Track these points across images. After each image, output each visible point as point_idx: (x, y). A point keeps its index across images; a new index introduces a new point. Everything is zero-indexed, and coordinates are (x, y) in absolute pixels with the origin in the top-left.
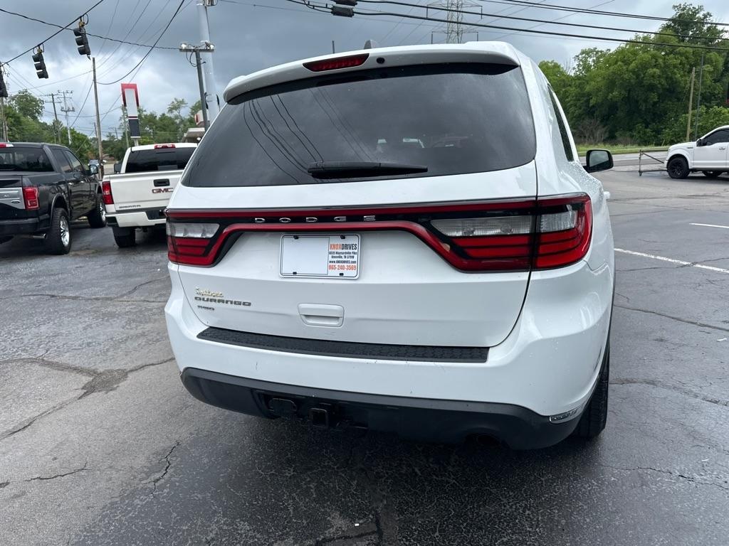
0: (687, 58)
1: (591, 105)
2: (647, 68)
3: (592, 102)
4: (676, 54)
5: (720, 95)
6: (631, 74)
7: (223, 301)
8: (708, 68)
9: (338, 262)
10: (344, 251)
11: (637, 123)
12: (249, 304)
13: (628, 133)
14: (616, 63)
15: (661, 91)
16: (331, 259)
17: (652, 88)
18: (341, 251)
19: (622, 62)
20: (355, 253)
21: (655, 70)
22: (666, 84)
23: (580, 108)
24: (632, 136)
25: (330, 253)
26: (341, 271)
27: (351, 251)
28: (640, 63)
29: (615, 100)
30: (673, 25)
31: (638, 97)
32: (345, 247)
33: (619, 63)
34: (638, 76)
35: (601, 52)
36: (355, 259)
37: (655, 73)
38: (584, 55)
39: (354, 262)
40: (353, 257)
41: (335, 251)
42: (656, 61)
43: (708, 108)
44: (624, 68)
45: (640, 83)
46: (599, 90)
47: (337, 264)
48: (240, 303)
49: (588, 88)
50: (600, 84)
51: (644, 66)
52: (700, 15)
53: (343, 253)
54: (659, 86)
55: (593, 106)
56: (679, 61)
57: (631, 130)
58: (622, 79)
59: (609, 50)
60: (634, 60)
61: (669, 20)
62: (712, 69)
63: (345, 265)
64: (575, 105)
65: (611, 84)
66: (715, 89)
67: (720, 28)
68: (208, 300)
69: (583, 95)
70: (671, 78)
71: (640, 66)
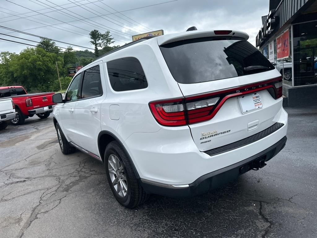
0: (51, 58)
1: (14, 77)
2: (36, 62)
3: (15, 75)
4: (46, 56)
5: (66, 73)
6: (30, 63)
7: (217, 134)
8: (59, 62)
9: (257, 103)
10: (257, 99)
11: (38, 84)
12: (230, 131)
13: (36, 88)
14: (22, 58)
15: (44, 71)
16: (255, 103)
17: (40, 70)
18: (256, 99)
19: (25, 58)
20: (260, 99)
21: (39, 62)
22: (46, 68)
23: (9, 78)
24: (38, 89)
25: (254, 100)
26: (259, 106)
27: (258, 98)
28: (33, 59)
29: (26, 74)
30: (41, 45)
31: (35, 73)
32: (257, 97)
33: (24, 59)
34: (33, 65)
35: (11, 53)
36: (260, 101)
37: (40, 63)
38: (3, 54)
39: (260, 102)
40: (259, 100)
41: (255, 99)
42: (39, 59)
43: (64, 77)
44: (27, 61)
45: (35, 67)
46: (17, 70)
47: (257, 104)
48: (225, 132)
49: (11, 69)
50: (16, 68)
51: (35, 61)
52: (51, 42)
53: (257, 100)
54: (43, 69)
55: (16, 77)
56: (48, 60)
57: (36, 87)
58: (27, 65)
59: (15, 53)
60: (30, 58)
61: (40, 43)
62: (61, 63)
63: (259, 103)
64: (6, 77)
65: (22, 68)
66: (64, 70)
67: (59, 48)
68: (208, 137)
69: (9, 72)
70: (47, 66)
71: (33, 61)
